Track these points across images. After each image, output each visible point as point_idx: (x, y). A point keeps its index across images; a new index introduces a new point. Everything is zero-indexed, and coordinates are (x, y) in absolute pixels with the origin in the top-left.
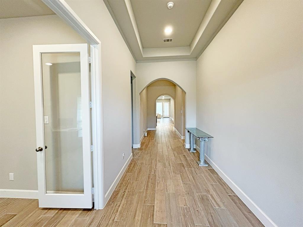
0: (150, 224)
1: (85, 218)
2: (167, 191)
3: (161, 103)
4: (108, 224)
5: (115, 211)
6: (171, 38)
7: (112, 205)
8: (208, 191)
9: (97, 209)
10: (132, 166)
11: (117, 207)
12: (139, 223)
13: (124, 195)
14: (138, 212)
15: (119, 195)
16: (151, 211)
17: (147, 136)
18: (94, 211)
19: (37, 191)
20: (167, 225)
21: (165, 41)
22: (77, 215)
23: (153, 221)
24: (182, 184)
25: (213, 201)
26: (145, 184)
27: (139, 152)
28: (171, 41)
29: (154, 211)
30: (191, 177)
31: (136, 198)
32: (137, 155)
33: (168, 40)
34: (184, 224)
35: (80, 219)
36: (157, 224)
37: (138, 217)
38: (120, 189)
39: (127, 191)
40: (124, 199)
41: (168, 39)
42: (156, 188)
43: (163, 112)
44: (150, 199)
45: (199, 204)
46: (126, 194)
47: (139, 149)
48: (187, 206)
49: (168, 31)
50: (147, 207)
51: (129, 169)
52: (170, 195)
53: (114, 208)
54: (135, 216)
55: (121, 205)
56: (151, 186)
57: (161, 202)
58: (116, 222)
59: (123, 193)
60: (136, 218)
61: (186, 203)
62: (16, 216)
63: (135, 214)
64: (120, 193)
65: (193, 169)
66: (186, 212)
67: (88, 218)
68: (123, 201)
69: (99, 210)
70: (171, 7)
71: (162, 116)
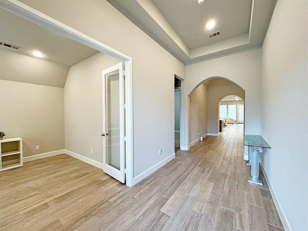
0: (157, 210)
1: (118, 188)
2: (189, 193)
3: (235, 106)
4: (128, 197)
5: (137, 191)
6: (218, 32)
7: (138, 187)
8: (239, 210)
9: (127, 186)
10: (170, 164)
11: (140, 189)
12: (149, 205)
13: (150, 183)
14: (153, 198)
15: (147, 182)
16: (163, 202)
17: (203, 141)
18: (125, 186)
19: (102, 164)
20: (170, 216)
21: (211, 36)
22: (115, 185)
23: (161, 208)
24: (210, 192)
25: (238, 221)
26: (172, 181)
27: (184, 154)
28: (219, 34)
29: (166, 202)
30: (226, 190)
31: (157, 188)
32: (180, 156)
33: (215, 35)
34: (187, 223)
35: (115, 187)
36: (162, 212)
37: (151, 202)
38: (149, 178)
39: (154, 181)
40: (148, 186)
41: (215, 33)
42: (180, 187)
43: (237, 116)
44: (169, 193)
45: (216, 216)
46: (152, 183)
47: (185, 151)
48: (201, 212)
49: (211, 25)
50: (162, 198)
51: (166, 165)
52: (190, 197)
53: (138, 189)
54: (149, 200)
55: (144, 189)
56: (177, 184)
57: (176, 199)
58: (134, 198)
59: (150, 182)
60: (149, 201)
61: (202, 209)
62: (89, 174)
63: (150, 198)
64: (148, 181)
65: (237, 182)
66: (196, 216)
67: (120, 188)
68: (147, 187)
69: (128, 186)
70: (202, 3)
71: (236, 121)
